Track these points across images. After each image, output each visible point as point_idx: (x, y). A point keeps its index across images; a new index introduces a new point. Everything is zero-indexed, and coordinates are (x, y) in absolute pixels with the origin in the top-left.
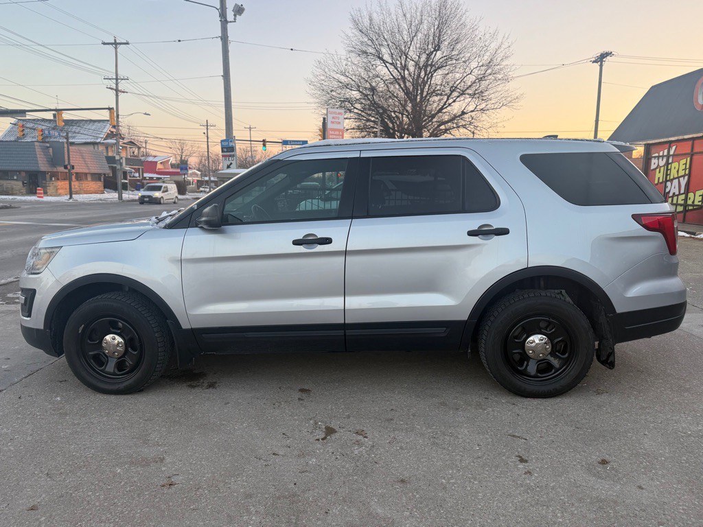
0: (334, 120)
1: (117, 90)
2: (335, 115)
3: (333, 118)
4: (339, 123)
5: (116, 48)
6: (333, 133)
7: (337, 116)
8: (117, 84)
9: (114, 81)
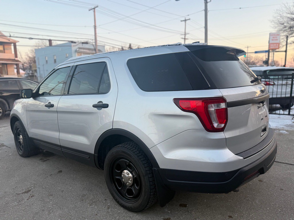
0: (274, 39)
1: (185, 39)
2: (274, 36)
3: (273, 38)
4: (277, 40)
5: (185, 22)
6: (272, 45)
7: (276, 36)
8: (185, 36)
9: (184, 35)
